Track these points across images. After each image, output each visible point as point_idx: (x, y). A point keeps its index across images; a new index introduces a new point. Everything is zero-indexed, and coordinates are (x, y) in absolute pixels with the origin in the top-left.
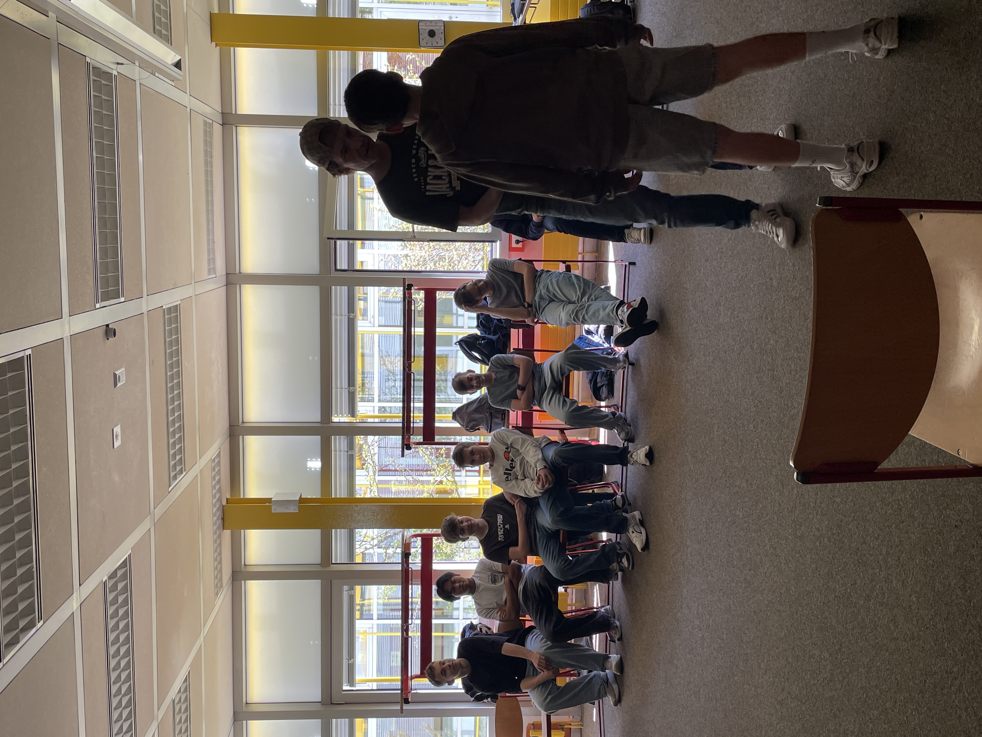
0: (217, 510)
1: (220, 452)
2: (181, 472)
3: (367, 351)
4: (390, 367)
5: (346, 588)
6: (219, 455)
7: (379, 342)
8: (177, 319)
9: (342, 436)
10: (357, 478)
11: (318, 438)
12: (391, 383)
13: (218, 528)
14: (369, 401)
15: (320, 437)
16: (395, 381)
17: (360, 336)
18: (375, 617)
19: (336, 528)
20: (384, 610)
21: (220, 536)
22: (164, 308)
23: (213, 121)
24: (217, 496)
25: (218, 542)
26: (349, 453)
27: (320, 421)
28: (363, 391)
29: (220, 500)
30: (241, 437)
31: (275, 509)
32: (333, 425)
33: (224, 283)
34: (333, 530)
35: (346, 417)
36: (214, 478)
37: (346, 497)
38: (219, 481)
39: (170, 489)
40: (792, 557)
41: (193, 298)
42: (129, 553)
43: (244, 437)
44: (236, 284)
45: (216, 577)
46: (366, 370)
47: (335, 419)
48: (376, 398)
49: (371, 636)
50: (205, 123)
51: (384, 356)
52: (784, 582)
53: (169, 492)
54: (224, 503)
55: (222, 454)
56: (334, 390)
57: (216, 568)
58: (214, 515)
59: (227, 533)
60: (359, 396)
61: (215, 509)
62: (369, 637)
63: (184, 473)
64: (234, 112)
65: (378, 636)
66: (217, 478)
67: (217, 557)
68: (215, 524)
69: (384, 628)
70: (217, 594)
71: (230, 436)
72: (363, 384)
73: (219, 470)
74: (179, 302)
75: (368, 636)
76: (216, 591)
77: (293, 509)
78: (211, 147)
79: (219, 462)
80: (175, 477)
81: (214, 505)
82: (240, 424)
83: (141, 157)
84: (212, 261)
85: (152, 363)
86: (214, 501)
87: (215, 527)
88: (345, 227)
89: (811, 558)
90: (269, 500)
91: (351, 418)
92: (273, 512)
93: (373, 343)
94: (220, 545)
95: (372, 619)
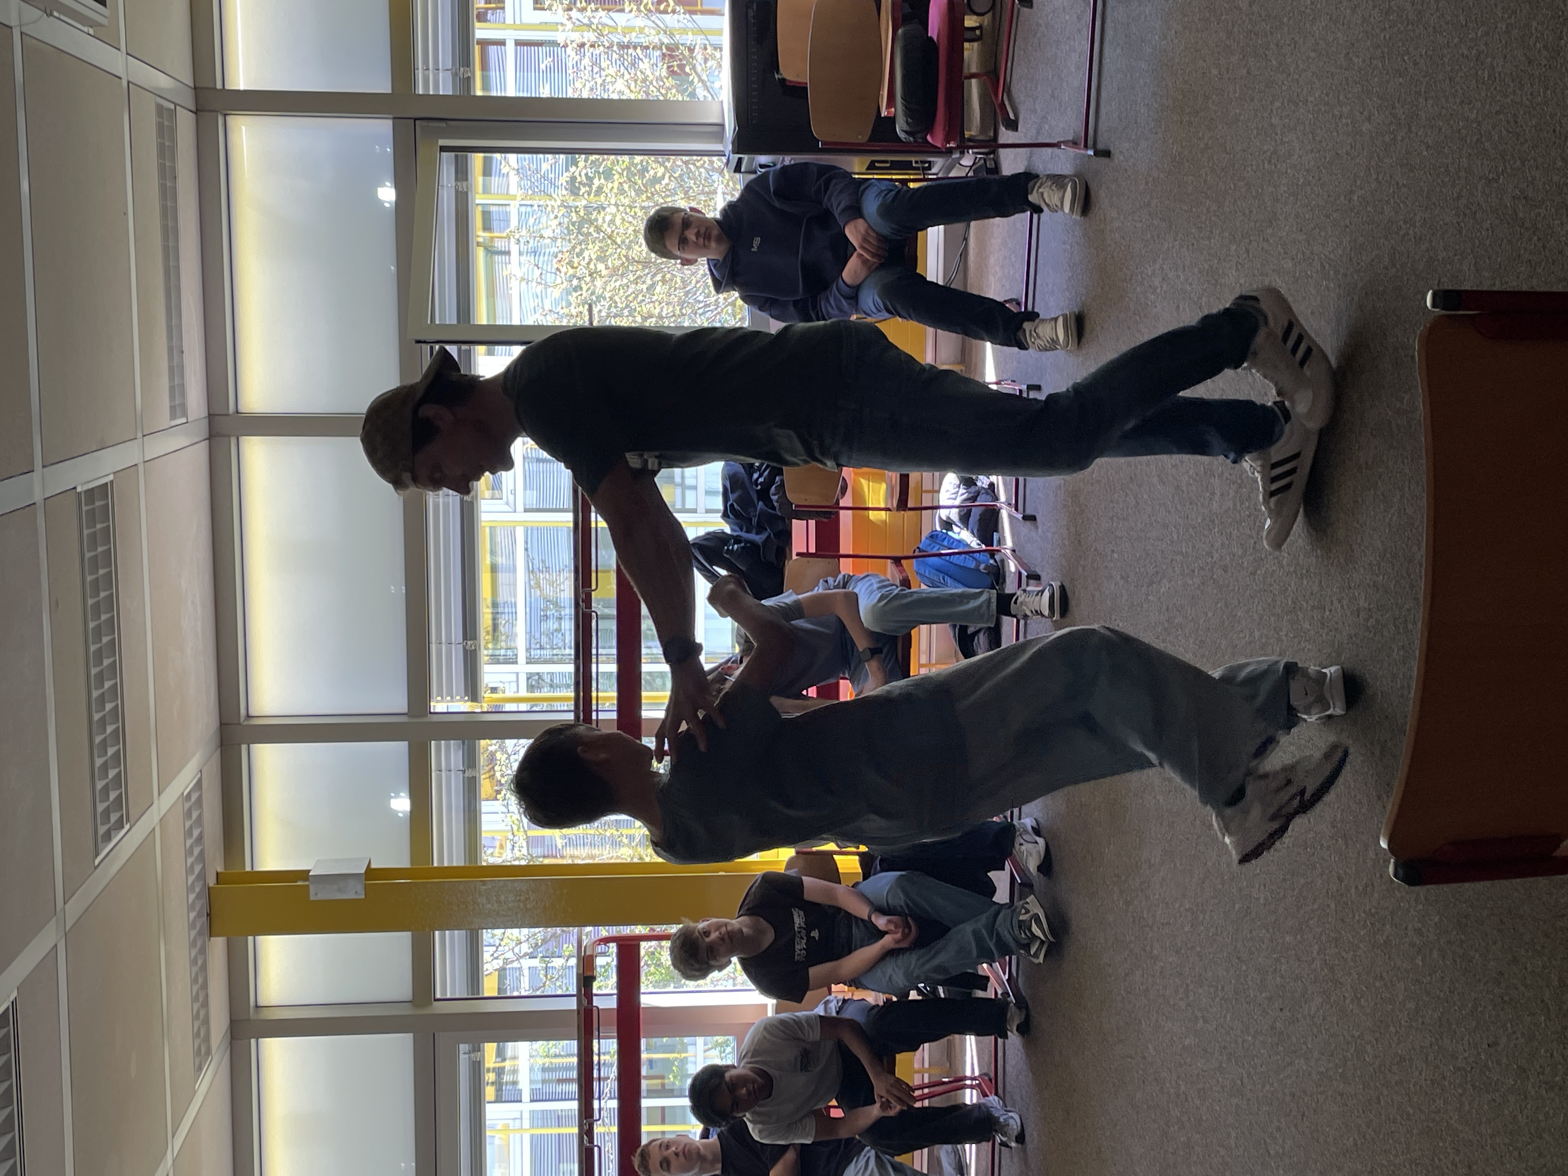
0: (198, 897)
1: (200, 781)
2: (120, 825)
3: (501, 560)
4: (549, 591)
5: (464, 1048)
6: (199, 785)
7: (526, 543)
8: (106, 513)
9: (452, 742)
10: (484, 818)
11: (401, 747)
12: (552, 625)
13: (200, 933)
14: (506, 662)
15: (406, 743)
16: (561, 619)
17: (487, 530)
18: (526, 1097)
19: (442, 929)
20: (544, 1082)
21: (203, 951)
22: (79, 489)
23: (176, 105)
24: (197, 869)
25: (200, 962)
26: (466, 775)
27: (405, 710)
28: (495, 639)
29: (202, 876)
30: (244, 747)
31: (317, 894)
32: (435, 718)
33: (205, 434)
34: (437, 933)
35: (458, 701)
36: (189, 833)
37: (462, 864)
38: (200, 838)
39: (97, 862)
40: (1367, 988)
41: (141, 468)
42: (12, 998)
43: (252, 746)
44: (229, 436)
45: (197, 1035)
46: (500, 600)
47: (438, 706)
48: (522, 657)
49: (518, 1136)
50: (160, 109)
51: (536, 570)
52: (1353, 1036)
53: (96, 868)
54: (212, 882)
55: (205, 784)
56: (433, 647)
57: (196, 1017)
58: (191, 907)
59: (218, 945)
60: (484, 654)
61: (192, 897)
62: (515, 1138)
63: (127, 827)
64: (219, 86)
65: (532, 1136)
66: (196, 833)
67: (197, 993)
68: (192, 926)
69: (542, 1119)
70: (200, 1069)
71: (222, 744)
72: (495, 627)
73: (200, 816)
74: (111, 477)
75: (511, 1136)
76: (197, 1063)
77: (355, 892)
78: (173, 159)
79: (199, 800)
80: (108, 837)
81: (190, 889)
82: (242, 720)
83: (25, 186)
84: (177, 390)
85: (55, 605)
86: (191, 879)
87: (193, 933)
88: (451, 318)
89: (1406, 990)
90: (304, 875)
91: (469, 703)
92: (312, 898)
93: (514, 542)
94: (204, 968)
95: (521, 1101)
